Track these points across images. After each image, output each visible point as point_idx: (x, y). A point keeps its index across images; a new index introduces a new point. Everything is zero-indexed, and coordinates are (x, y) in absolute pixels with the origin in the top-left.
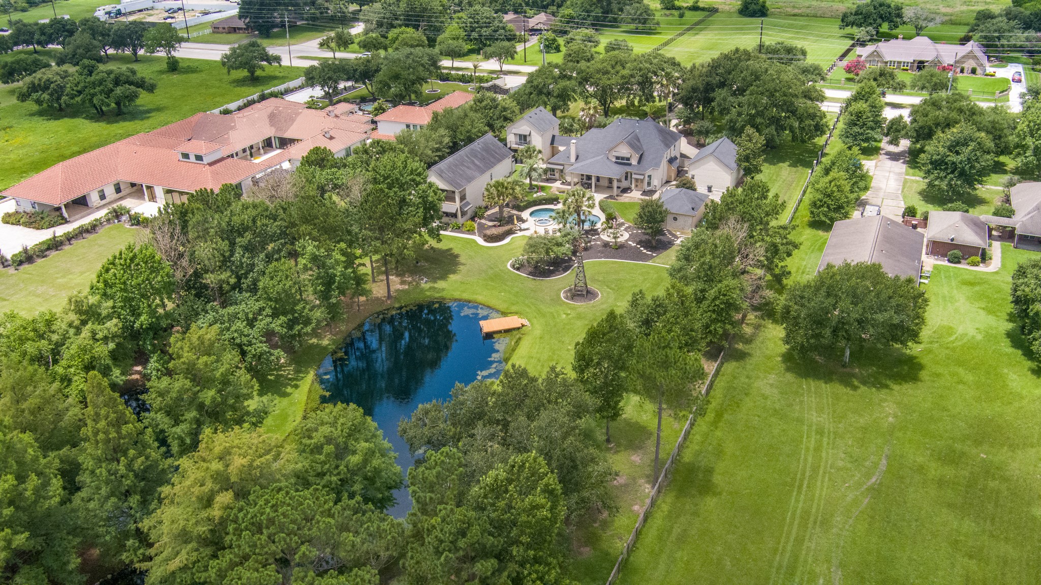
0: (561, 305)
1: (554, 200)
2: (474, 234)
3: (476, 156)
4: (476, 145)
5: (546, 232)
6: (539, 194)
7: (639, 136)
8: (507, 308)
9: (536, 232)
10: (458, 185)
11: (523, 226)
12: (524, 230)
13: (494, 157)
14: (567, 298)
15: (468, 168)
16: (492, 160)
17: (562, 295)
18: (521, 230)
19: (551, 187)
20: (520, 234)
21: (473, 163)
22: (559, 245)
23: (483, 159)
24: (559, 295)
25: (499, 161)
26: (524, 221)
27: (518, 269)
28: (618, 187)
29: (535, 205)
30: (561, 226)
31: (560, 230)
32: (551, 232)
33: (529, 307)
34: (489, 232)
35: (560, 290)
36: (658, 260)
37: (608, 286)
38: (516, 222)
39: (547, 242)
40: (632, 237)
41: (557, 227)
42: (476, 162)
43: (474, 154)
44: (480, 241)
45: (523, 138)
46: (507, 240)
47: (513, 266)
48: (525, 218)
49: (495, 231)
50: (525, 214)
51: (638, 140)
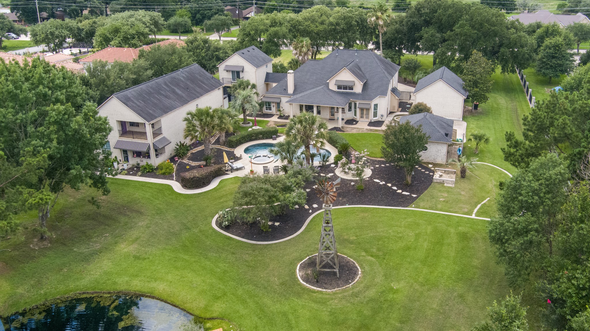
0: (299, 295)
1: (272, 134)
2: (170, 177)
3: (177, 85)
4: (180, 74)
5: (266, 170)
6: (254, 128)
7: (360, 65)
8: (206, 308)
9: (252, 172)
10: (149, 117)
11: (237, 165)
12: (238, 169)
13: (200, 87)
14: (307, 279)
15: (166, 97)
16: (198, 89)
17: (299, 274)
18: (232, 170)
19: (268, 122)
20: (231, 175)
21: (174, 92)
22: (287, 189)
23: (186, 88)
24: (294, 273)
25: (207, 91)
26: (237, 159)
27: (227, 228)
28: (343, 119)
29: (251, 140)
30: (286, 162)
31: (285, 169)
32: (271, 171)
33: (244, 302)
34: (188, 175)
35: (293, 264)
36: (422, 204)
37: (366, 251)
38: (226, 159)
39: (268, 186)
40: (376, 173)
41: (280, 164)
42: (177, 90)
43: (176, 82)
44: (177, 186)
45: (237, 73)
46: (214, 184)
47: (219, 224)
48: (238, 155)
49: (195, 173)
50: (239, 151)
51: (360, 69)
